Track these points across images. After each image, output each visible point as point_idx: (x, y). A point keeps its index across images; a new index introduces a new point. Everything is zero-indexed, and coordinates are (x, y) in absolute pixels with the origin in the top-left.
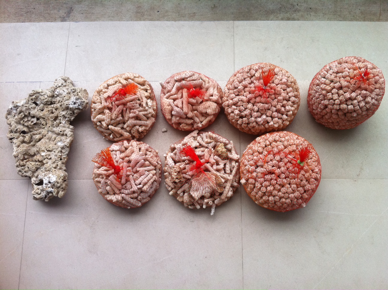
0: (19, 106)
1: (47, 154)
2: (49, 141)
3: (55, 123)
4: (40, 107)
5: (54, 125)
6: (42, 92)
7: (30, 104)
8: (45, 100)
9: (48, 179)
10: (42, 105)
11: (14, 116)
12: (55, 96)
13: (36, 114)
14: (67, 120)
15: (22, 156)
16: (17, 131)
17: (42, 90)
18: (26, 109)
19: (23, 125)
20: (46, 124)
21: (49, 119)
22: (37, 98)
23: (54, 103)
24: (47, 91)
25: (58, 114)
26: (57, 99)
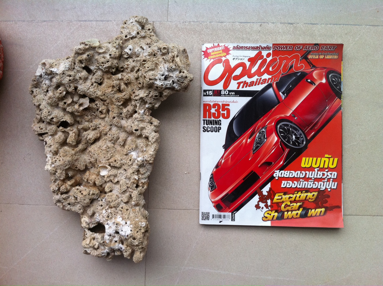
0: (57, 74)
1: (111, 173)
2: (112, 145)
3: (125, 110)
4: (97, 77)
5: (123, 115)
6: (100, 47)
7: (78, 71)
8: (107, 65)
9: (114, 228)
10: (99, 73)
11: (45, 90)
12: (125, 56)
13: (88, 91)
14: (147, 108)
15: (64, 172)
16: (53, 121)
17: (99, 42)
18: (70, 80)
19: (64, 110)
20: (108, 111)
21: (112, 103)
22: (90, 59)
23: (122, 69)
24: (110, 46)
25: (131, 95)
26: (129, 63)
